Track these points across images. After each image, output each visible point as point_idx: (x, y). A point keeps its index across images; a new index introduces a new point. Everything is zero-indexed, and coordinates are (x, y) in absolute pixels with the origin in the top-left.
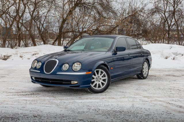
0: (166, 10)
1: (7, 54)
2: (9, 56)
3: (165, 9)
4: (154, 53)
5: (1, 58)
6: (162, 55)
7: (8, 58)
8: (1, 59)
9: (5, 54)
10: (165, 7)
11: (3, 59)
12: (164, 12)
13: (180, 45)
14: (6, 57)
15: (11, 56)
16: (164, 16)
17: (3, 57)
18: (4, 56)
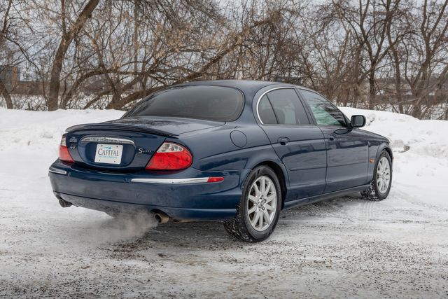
0: (365, 13)
3: (363, 11)
12: (359, 20)
13: (402, 112)
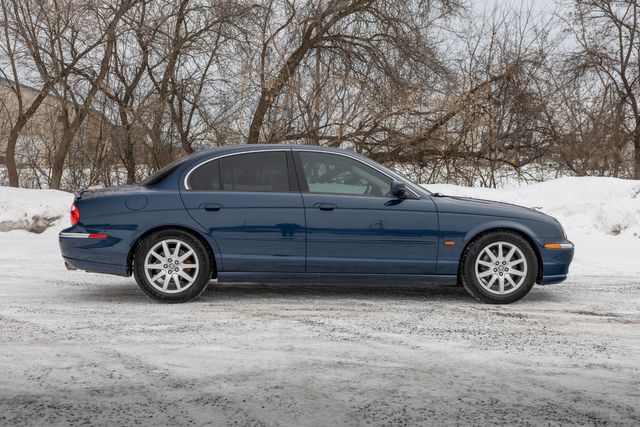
0: (627, 60)
1: (46, 212)
2: (53, 219)
3: (625, 56)
4: (570, 214)
5: (25, 224)
6: (600, 218)
7: (48, 226)
8: (24, 228)
9: (38, 212)
10: (625, 51)
11: (32, 230)
12: (619, 67)
14: (40, 223)
15: (58, 218)
16: (618, 79)
17: (31, 222)
18: (36, 219)
